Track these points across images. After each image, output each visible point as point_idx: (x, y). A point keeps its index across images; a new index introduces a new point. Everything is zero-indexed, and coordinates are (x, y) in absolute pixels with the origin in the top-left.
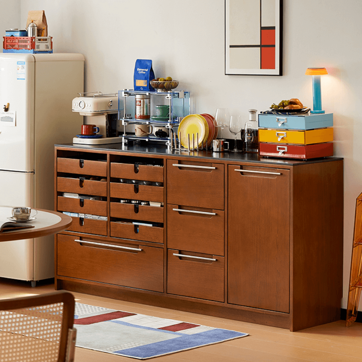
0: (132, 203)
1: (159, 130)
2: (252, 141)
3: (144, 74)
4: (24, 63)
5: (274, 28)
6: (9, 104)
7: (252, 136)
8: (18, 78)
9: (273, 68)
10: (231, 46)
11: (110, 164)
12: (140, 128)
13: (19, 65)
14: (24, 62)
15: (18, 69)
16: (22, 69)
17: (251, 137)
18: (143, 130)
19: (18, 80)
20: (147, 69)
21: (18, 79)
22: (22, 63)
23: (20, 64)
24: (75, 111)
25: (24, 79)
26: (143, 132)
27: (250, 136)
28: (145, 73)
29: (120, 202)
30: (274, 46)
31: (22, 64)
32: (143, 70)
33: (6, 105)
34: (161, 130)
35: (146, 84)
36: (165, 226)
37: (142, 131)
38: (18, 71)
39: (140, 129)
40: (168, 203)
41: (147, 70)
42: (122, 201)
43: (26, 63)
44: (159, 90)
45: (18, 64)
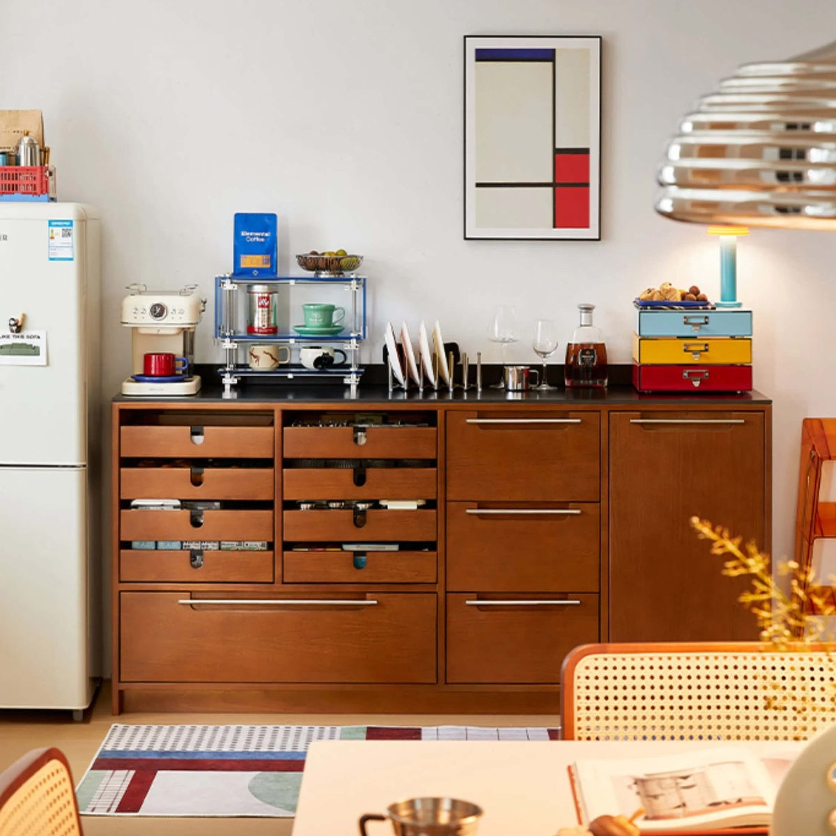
0: (330, 508)
1: (324, 354)
2: (595, 364)
3: (262, 243)
4: (68, 223)
5: (586, 151)
6: (24, 317)
7: (593, 354)
8: (52, 257)
9: (585, 224)
10: (478, 185)
11: (282, 431)
12: (270, 352)
13: (55, 229)
14: (71, 221)
15: (52, 238)
16: (63, 236)
17: (592, 357)
18: (275, 357)
19: (52, 262)
20: (266, 232)
21: (51, 259)
22: (65, 223)
23: (57, 226)
24: (131, 324)
25: (71, 259)
26: (273, 361)
27: (591, 355)
28: (262, 240)
29: (299, 508)
30: (587, 185)
31: (65, 226)
32: (257, 234)
33: (19, 317)
34: (328, 354)
35: (266, 263)
36: (440, 546)
37: (273, 358)
38: (52, 241)
39: (268, 354)
40: (448, 499)
41: (267, 235)
42: (303, 506)
43: (74, 223)
44: (323, 272)
45: (50, 225)
